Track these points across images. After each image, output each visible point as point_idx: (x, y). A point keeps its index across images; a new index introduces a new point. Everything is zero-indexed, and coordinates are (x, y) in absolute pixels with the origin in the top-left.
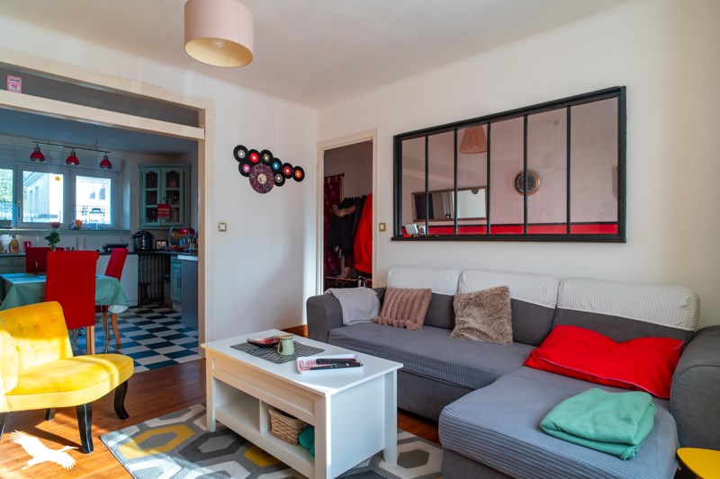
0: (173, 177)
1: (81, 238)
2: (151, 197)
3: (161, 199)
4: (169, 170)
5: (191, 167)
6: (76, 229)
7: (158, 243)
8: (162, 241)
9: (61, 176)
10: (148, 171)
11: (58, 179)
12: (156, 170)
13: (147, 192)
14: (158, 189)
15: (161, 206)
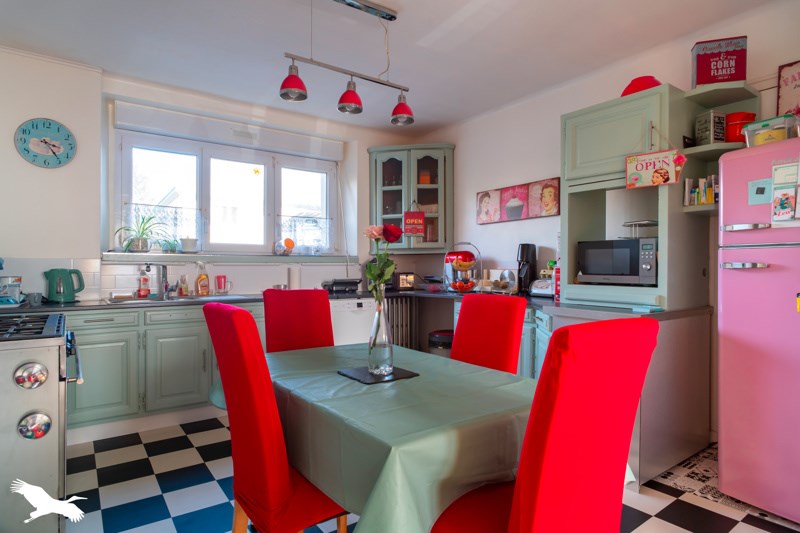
0: (427, 166)
1: (295, 268)
2: (392, 200)
3: (409, 202)
4: (421, 154)
5: (453, 148)
6: (285, 254)
7: (402, 277)
8: (407, 274)
9: (261, 168)
10: (385, 157)
11: (257, 172)
12: (398, 156)
13: (385, 192)
14: (403, 188)
15: (409, 215)
